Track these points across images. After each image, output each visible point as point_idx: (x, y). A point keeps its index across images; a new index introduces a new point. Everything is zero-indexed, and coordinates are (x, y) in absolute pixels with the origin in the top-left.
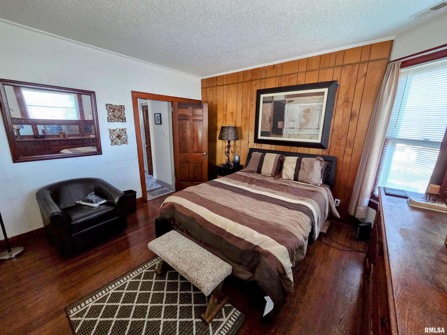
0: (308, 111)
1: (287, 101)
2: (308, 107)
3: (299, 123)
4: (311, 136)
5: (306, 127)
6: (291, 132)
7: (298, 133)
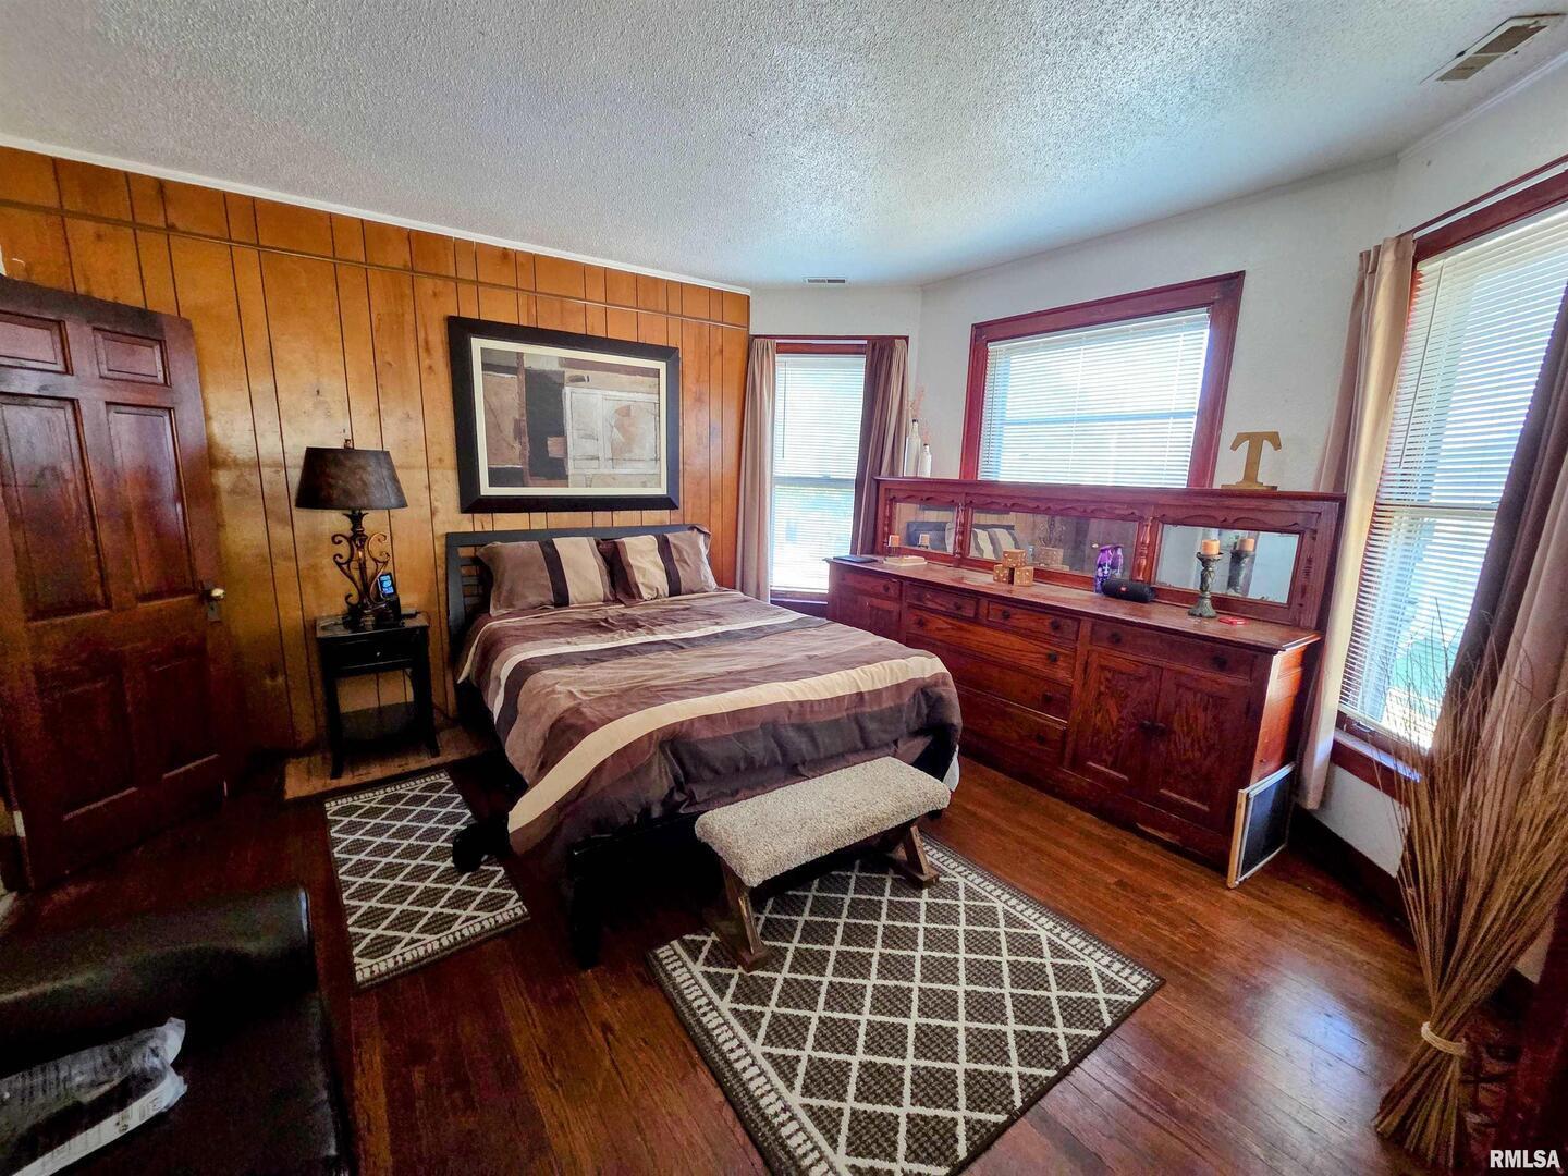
0: (625, 412)
1: (567, 375)
2: (627, 403)
3: (608, 445)
4: (644, 479)
5: (627, 456)
6: (591, 469)
7: (612, 472)
